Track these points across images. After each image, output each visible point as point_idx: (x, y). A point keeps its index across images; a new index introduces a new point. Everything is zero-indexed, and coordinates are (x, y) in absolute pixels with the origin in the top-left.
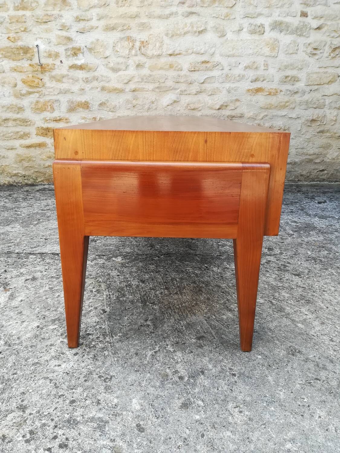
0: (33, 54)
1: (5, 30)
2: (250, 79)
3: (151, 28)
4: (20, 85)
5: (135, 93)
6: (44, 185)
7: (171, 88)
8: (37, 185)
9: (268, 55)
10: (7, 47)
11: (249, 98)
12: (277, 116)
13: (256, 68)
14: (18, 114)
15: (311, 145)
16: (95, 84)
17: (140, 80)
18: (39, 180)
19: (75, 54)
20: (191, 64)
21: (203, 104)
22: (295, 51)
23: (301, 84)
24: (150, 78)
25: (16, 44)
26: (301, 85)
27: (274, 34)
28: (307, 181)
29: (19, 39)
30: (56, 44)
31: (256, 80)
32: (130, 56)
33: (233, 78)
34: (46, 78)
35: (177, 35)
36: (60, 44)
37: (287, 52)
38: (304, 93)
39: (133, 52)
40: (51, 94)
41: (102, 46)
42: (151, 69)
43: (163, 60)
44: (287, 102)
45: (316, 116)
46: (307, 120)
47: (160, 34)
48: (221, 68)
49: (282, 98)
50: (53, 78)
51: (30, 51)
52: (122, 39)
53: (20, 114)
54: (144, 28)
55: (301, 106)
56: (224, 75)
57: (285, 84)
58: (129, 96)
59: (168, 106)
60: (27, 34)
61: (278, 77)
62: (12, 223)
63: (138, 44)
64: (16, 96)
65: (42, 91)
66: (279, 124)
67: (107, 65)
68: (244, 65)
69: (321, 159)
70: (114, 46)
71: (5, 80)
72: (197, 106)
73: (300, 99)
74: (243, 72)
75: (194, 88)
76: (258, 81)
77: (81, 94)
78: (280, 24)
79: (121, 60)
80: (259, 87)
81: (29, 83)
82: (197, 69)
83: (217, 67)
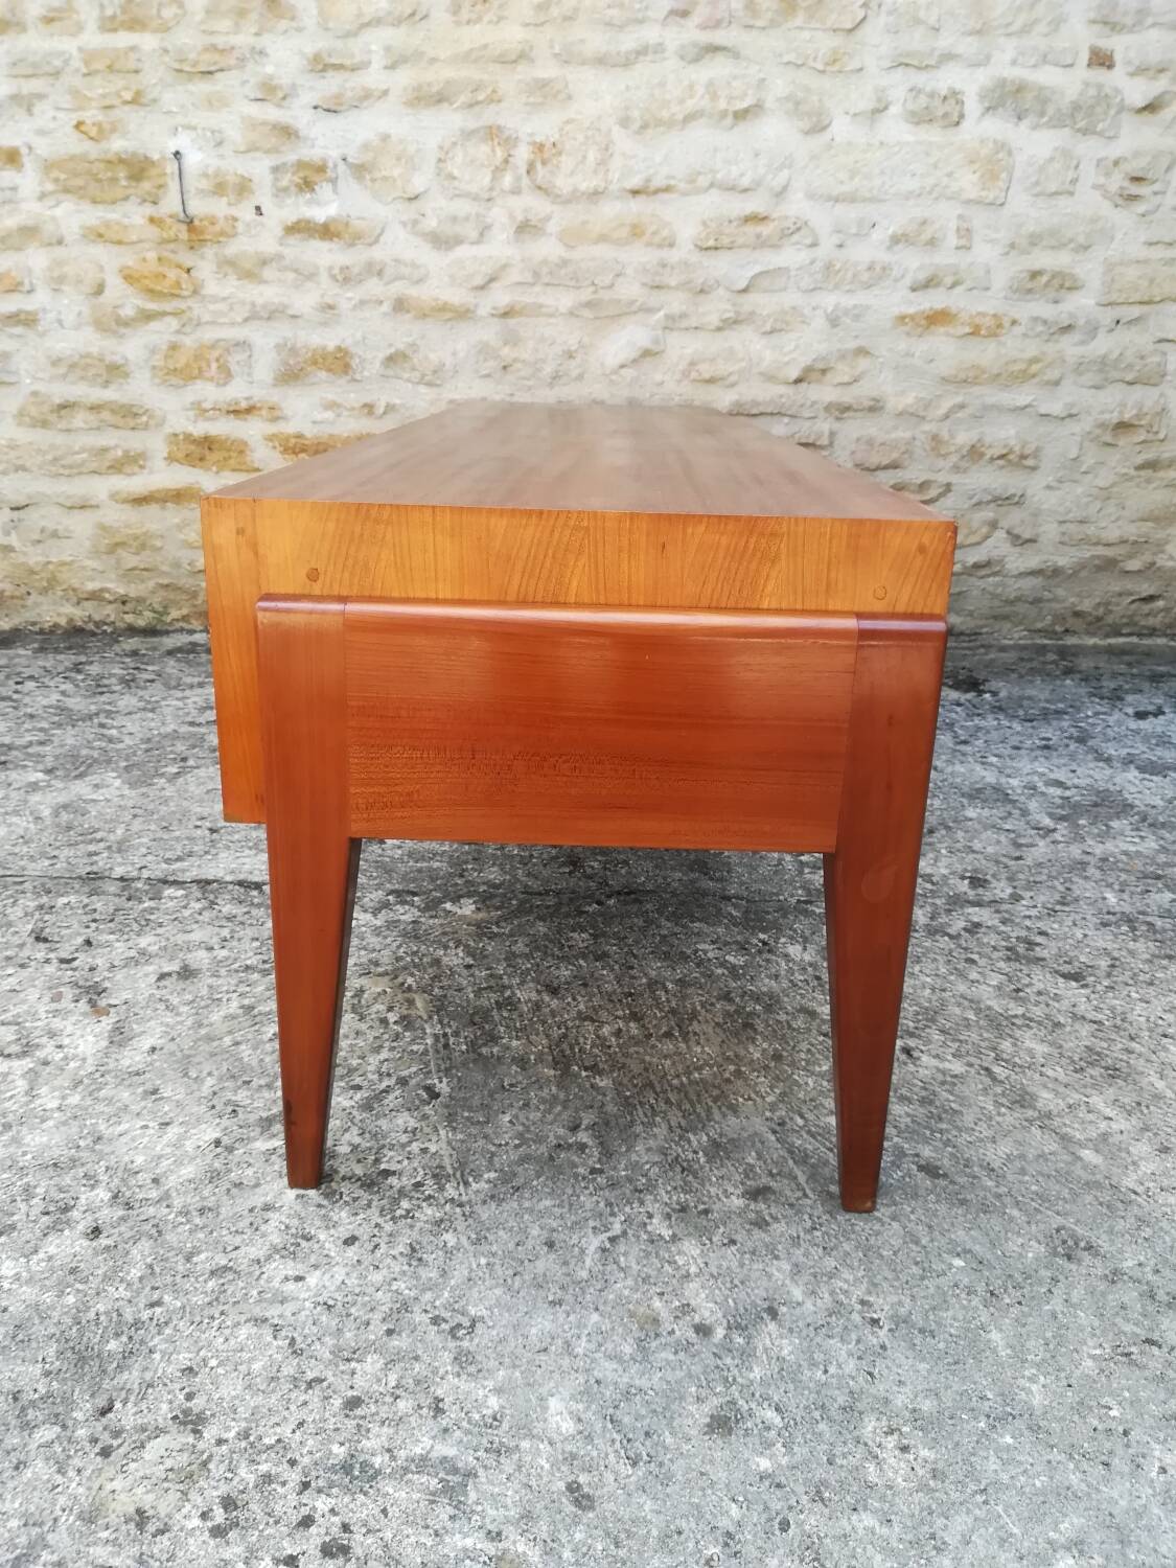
0: (161, 181)
1: (68, 97)
2: (908, 281)
3: (570, 97)
4: (116, 288)
5: (512, 322)
6: (191, 632)
7: (634, 308)
8: (167, 633)
9: (972, 196)
10: (72, 158)
11: (902, 346)
12: (998, 408)
13: (932, 243)
14: (106, 387)
15: (1111, 509)
16: (373, 287)
17: (529, 278)
18: (175, 614)
19: (307, 185)
20: (704, 224)
21: (744, 364)
22: (1067, 187)
23: (1084, 301)
24: (563, 272)
25: (104, 145)
26: (1082, 304)
27: (997, 127)
28: (1093, 634)
29: (114, 130)
30: (242, 149)
31: (929, 284)
32: (494, 194)
33: (849, 275)
34: (205, 266)
35: (659, 123)
36: (257, 149)
37: (1038, 189)
38: (1092, 331)
39: (507, 180)
40: (222, 320)
41: (398, 159)
42: (569, 238)
43: (611, 210)
44: (1034, 360)
45: (1134, 412)
46: (1102, 425)
47: (599, 118)
48: (808, 241)
49: (1015, 347)
50: (228, 265)
51: (153, 172)
52: (468, 135)
53: (113, 387)
54: (545, 97)
55: (1080, 374)
56: (819, 265)
57: (1029, 297)
58: (489, 333)
59: (622, 366)
60: (142, 113)
61: (1004, 273)
62: (91, 770)
63: (523, 154)
64: (100, 325)
65: (190, 308)
66: (1002, 434)
67: (415, 222)
68: (890, 231)
69: (1147, 558)
70: (440, 160)
71: (65, 269)
72: (721, 368)
73: (1081, 350)
74: (884, 257)
75: (715, 308)
76: (938, 285)
77: (325, 324)
78: (1018, 91)
79: (463, 207)
80: (939, 306)
81: (147, 282)
82: (726, 241)
83: (796, 237)
